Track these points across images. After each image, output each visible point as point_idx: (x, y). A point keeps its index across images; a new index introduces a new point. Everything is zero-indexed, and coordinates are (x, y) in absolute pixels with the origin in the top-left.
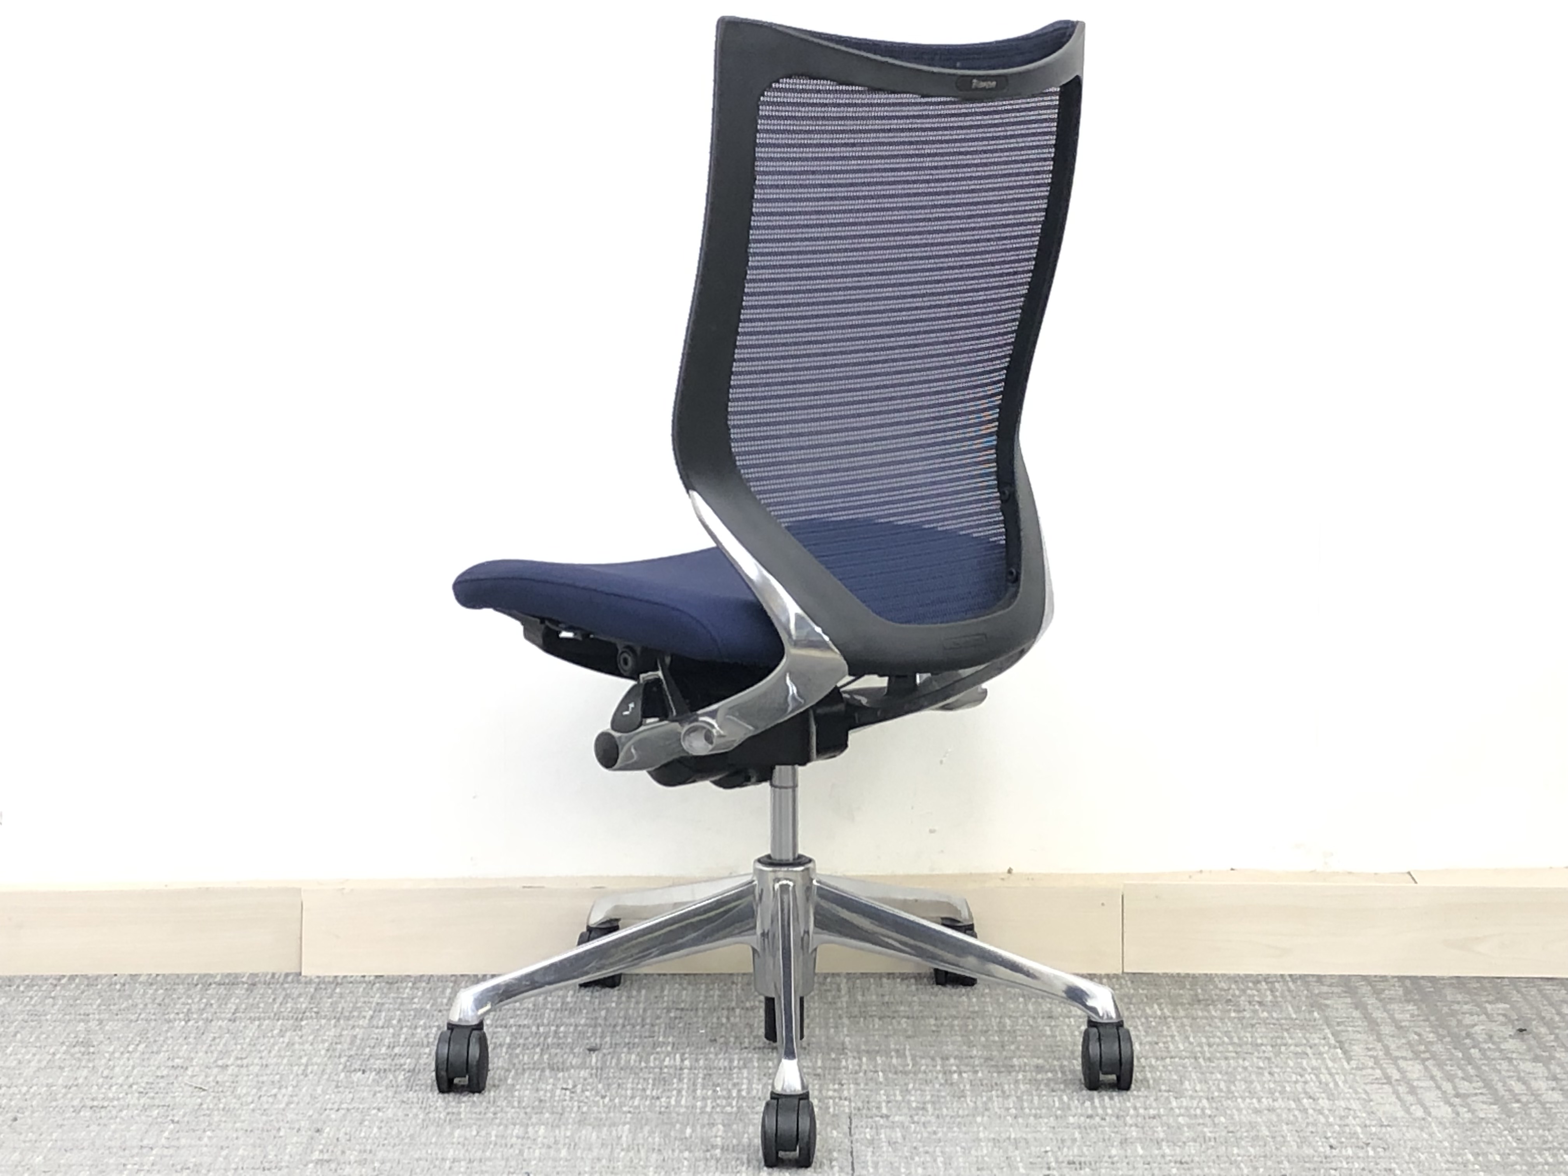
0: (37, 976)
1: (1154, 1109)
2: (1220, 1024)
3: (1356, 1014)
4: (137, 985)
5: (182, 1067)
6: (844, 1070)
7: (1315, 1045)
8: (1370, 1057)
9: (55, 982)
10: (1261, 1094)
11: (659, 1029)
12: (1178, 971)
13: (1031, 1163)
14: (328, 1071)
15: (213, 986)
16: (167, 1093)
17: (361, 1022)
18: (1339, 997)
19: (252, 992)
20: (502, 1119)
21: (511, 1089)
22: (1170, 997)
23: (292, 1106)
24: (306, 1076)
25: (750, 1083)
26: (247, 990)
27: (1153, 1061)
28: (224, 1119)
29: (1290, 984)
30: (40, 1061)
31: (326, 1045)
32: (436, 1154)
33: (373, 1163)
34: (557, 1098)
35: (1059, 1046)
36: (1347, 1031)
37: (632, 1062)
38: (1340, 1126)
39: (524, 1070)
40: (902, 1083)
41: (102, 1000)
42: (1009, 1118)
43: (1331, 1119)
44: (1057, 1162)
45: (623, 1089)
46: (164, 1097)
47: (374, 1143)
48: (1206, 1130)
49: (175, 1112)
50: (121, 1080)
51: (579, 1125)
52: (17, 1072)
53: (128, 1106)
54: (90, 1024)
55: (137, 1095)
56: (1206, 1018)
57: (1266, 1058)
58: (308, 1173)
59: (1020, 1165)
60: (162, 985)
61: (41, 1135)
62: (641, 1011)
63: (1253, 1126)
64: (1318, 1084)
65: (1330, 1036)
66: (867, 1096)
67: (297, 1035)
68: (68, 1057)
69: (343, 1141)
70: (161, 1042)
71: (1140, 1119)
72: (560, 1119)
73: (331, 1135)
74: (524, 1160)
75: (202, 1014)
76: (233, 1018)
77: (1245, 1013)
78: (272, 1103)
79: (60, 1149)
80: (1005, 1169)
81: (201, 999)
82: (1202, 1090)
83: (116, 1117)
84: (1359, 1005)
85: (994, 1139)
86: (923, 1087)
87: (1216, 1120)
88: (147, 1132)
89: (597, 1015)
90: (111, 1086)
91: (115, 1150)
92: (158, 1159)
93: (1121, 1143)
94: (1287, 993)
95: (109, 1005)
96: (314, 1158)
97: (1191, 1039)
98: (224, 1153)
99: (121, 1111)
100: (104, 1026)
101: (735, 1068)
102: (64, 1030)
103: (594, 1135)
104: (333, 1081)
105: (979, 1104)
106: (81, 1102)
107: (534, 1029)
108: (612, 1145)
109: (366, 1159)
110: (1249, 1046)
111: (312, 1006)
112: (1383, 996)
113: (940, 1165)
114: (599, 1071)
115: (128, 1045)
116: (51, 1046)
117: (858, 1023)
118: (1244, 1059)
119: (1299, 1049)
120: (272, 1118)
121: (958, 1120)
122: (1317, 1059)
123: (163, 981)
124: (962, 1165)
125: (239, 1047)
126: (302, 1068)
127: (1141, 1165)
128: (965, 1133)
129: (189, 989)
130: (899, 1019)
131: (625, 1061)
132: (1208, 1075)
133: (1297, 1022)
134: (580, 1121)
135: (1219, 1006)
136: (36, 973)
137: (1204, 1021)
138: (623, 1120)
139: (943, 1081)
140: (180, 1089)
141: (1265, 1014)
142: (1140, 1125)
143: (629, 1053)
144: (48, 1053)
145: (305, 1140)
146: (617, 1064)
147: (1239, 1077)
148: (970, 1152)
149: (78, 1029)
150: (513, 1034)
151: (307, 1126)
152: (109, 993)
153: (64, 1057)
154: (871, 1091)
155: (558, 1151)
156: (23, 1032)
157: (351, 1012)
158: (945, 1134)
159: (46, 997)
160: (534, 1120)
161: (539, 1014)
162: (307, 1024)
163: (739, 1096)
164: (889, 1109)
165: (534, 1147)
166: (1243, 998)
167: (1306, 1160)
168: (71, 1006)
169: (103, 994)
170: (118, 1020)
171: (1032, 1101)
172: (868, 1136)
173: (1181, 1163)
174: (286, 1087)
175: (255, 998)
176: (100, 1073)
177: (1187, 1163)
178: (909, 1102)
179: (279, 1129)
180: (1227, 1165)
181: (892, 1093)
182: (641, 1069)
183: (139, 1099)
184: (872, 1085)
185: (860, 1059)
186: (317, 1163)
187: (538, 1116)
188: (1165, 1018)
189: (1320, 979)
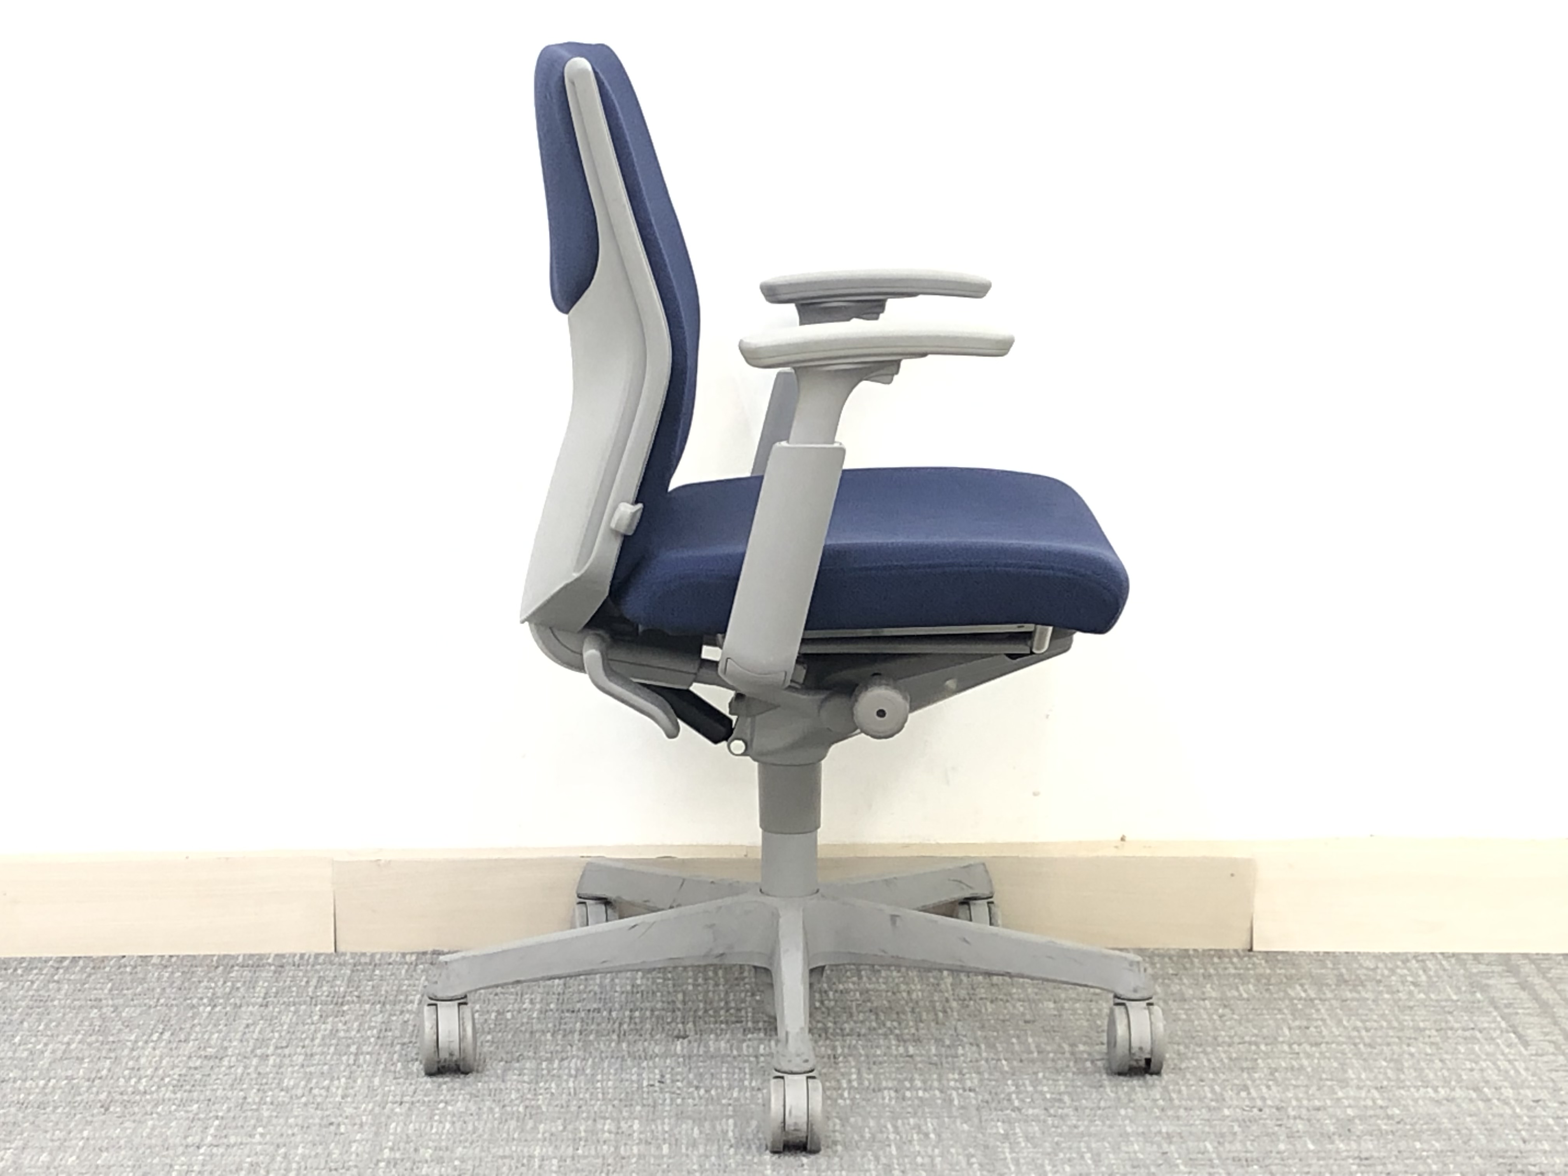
0: (35, 958)
1: (1319, 1100)
2: (1373, 1007)
3: (1523, 995)
4: (150, 968)
5: (216, 1057)
6: (962, 1058)
7: (1485, 1029)
8: (1550, 1042)
9: (56, 965)
10: (1436, 1083)
11: (747, 1013)
12: (1317, 950)
13: (1191, 1159)
14: (383, 1060)
15: (236, 968)
16: (205, 1086)
17: (409, 1007)
18: (1502, 977)
19: (280, 973)
20: (589, 1112)
21: (592, 1080)
22: (1312, 977)
23: (349, 1099)
24: (358, 1067)
25: (859, 1073)
26: (275, 972)
27: (1308, 1048)
28: (275, 1114)
29: (1444, 962)
30: (53, 1052)
31: (375, 1031)
32: (522, 1151)
33: (451, 1160)
34: (645, 1089)
35: (1197, 1031)
36: (1517, 1014)
37: (722, 1049)
38: (1529, 1117)
39: (602, 1059)
40: (1030, 1071)
41: (113, 985)
42: (1156, 1110)
43: (1518, 1110)
44: (1219, 1157)
45: (717, 1079)
46: (202, 1091)
47: (449, 1140)
48: (1379, 1122)
49: (217, 1106)
50: (149, 1072)
51: (678, 1119)
52: (30, 1064)
53: (164, 1100)
54: (104, 1010)
55: (171, 1088)
56: (1358, 1000)
57: (1432, 1044)
58: (380, 1172)
59: (1179, 1161)
60: (178, 968)
61: (70, 1133)
62: (722, 995)
63: (1431, 1119)
64: (1496, 1071)
65: (1499, 1019)
66: (994, 1087)
67: (341, 1021)
68: (85, 1047)
69: (414, 1138)
70: (188, 1030)
71: (1304, 1112)
72: (654, 1113)
73: (399, 1130)
74: (623, 1158)
75: (229, 999)
76: (264, 1003)
77: (1400, 994)
78: (327, 1097)
79: (94, 1149)
80: (1162, 1167)
81: (225, 982)
82: (1368, 1079)
83: (152, 1114)
84: (1524, 986)
85: (1143, 1133)
86: (1055, 1077)
87: (1390, 1112)
88: (189, 1128)
89: (674, 998)
90: (140, 1079)
91: (157, 1149)
92: (208, 1158)
93: (1288, 1137)
94: (1441, 973)
95: (122, 989)
96: (385, 1156)
97: (1345, 1023)
98: (282, 1150)
99: (156, 1105)
100: (121, 1012)
101: (840, 1055)
102: (76, 1018)
103: (696, 1130)
104: (390, 1071)
105: (1120, 1093)
106: (108, 1097)
107: (605, 1013)
108: (719, 1141)
109: (442, 1157)
110: (1412, 1031)
111: (351, 989)
112: (1550, 975)
113: (1089, 1162)
114: (687, 1061)
115: (151, 1035)
116: (65, 1036)
117: (967, 1006)
118: (1409, 1045)
119: (1467, 1034)
120: (327, 1113)
121: (1099, 1112)
122: (1489, 1044)
123: (179, 962)
124: (1113, 1162)
125: (277, 1035)
126: (352, 1057)
127: (1314, 1161)
128: (1111, 1127)
129: (209, 972)
130: (1013, 1002)
131: (715, 1049)
132: (1371, 1062)
133: (1459, 1003)
134: (677, 1115)
135: (1369, 987)
136: (33, 956)
137: (1355, 1003)
138: (725, 1113)
139: (1074, 1070)
140: (218, 1081)
141: (1422, 996)
142: (1305, 1117)
143: (717, 1040)
144: (61, 1043)
145: (371, 1136)
146: (705, 1052)
147: (1406, 1064)
148: (1119, 1148)
149: (92, 1015)
150: (582, 1020)
151: (370, 1121)
152: (119, 977)
153: (80, 1045)
154: (996, 1080)
155: (659, 1147)
156: (30, 1020)
157: (396, 996)
158: (1088, 1127)
159: (49, 982)
160: (625, 1114)
161: (608, 997)
162: (349, 1009)
163: (850, 1088)
164: (1023, 1101)
165: (629, 1142)
166: (1393, 978)
167: (1501, 1154)
168: (79, 990)
169: (114, 977)
170: (135, 1006)
171: (1180, 1092)
172: (1002, 1132)
173: (1361, 1159)
174: (338, 1079)
175: (285, 981)
176: (123, 1064)
177: (1367, 1159)
178: (1042, 1093)
179: (339, 1125)
180: (1412, 1161)
181: (1021, 1082)
182: (734, 1057)
183: (175, 1093)
184: (997, 1075)
185: (978, 1046)
186: (389, 1162)
187: (627, 1109)
188: (1312, 1000)
189: (1477, 957)
